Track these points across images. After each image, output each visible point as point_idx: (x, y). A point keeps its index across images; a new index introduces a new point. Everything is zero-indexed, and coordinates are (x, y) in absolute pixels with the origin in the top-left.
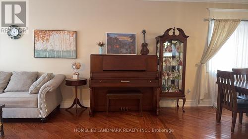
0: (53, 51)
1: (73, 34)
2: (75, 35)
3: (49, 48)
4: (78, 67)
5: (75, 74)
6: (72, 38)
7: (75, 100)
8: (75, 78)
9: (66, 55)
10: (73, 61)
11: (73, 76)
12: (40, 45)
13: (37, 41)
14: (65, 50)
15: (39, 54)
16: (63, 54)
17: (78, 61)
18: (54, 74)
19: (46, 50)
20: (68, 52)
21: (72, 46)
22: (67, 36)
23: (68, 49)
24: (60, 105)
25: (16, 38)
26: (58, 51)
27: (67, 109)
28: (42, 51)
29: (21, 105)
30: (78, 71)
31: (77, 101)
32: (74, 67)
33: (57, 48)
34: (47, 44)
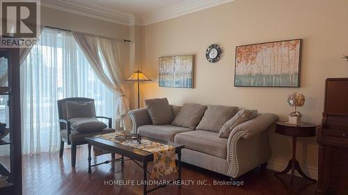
0: (261, 75)
1: (295, 46)
2: (298, 46)
3: (255, 71)
4: (299, 102)
5: (293, 114)
6: (292, 53)
7: (291, 162)
8: (293, 121)
9: (280, 81)
10: (291, 92)
11: (290, 117)
12: (243, 69)
13: (238, 62)
14: (279, 73)
15: (241, 82)
16: (275, 80)
17: (299, 92)
18: (259, 112)
19: (250, 75)
20: (285, 76)
21: (292, 66)
22: (284, 50)
23: (285, 72)
24: (265, 164)
25: (215, 60)
26: (268, 76)
27: (277, 173)
28: (245, 76)
29: (207, 150)
30: (299, 109)
31: (294, 164)
32: (291, 102)
33: (266, 71)
34: (253, 66)
